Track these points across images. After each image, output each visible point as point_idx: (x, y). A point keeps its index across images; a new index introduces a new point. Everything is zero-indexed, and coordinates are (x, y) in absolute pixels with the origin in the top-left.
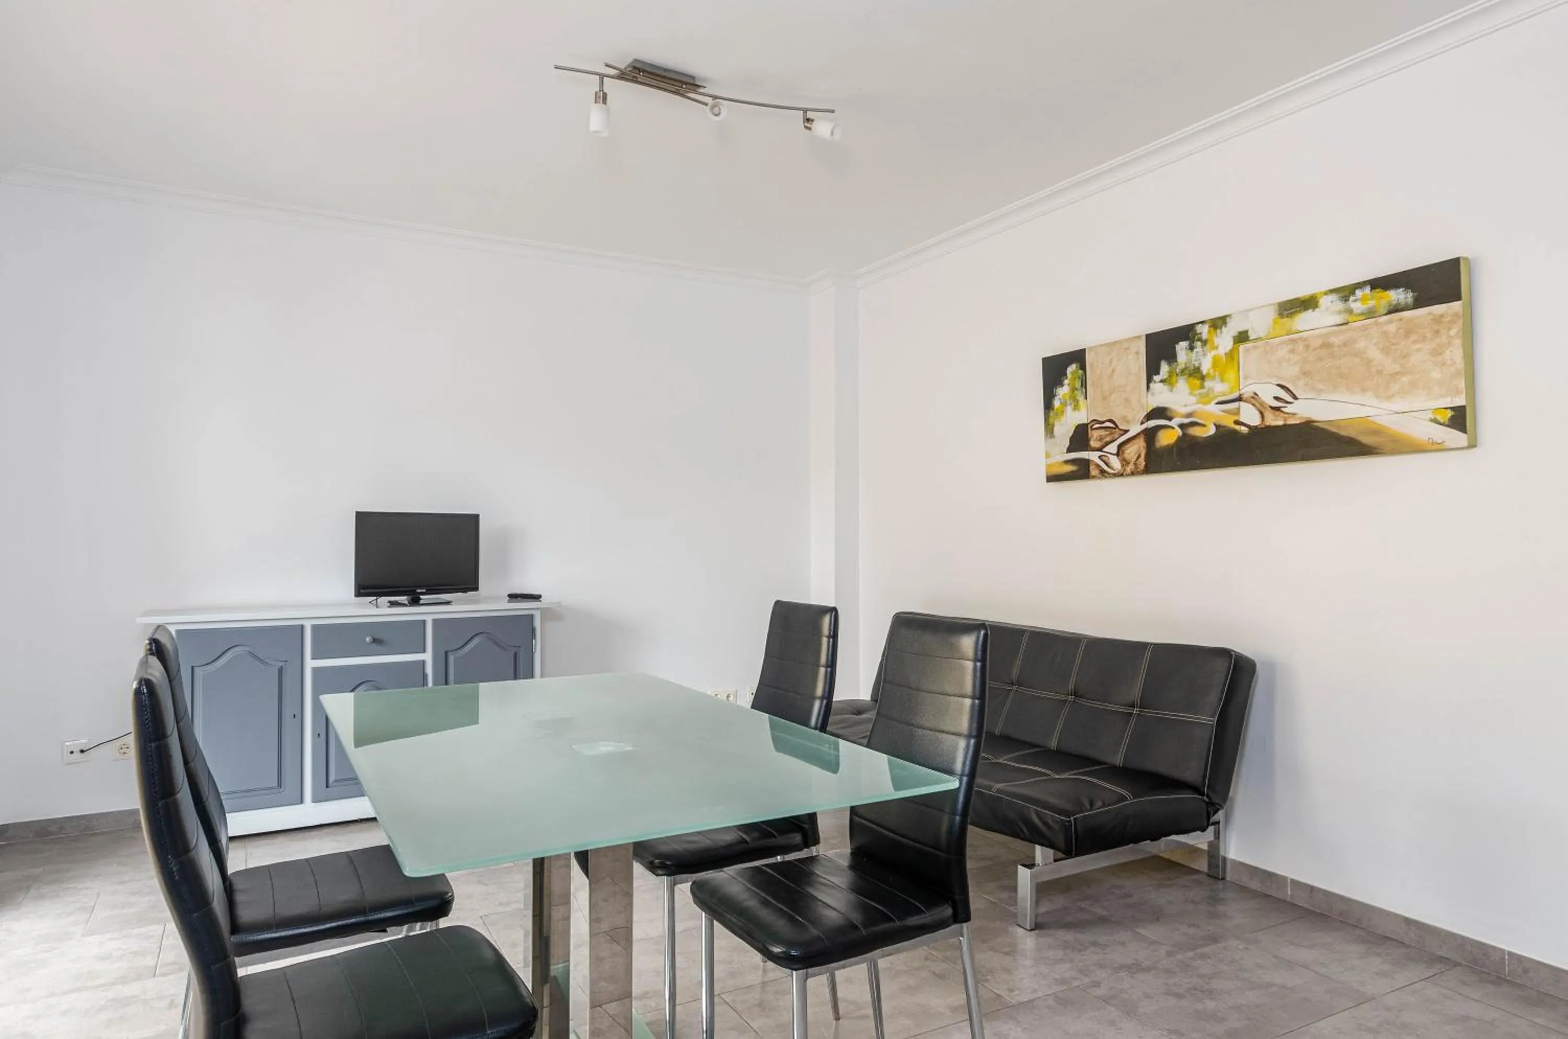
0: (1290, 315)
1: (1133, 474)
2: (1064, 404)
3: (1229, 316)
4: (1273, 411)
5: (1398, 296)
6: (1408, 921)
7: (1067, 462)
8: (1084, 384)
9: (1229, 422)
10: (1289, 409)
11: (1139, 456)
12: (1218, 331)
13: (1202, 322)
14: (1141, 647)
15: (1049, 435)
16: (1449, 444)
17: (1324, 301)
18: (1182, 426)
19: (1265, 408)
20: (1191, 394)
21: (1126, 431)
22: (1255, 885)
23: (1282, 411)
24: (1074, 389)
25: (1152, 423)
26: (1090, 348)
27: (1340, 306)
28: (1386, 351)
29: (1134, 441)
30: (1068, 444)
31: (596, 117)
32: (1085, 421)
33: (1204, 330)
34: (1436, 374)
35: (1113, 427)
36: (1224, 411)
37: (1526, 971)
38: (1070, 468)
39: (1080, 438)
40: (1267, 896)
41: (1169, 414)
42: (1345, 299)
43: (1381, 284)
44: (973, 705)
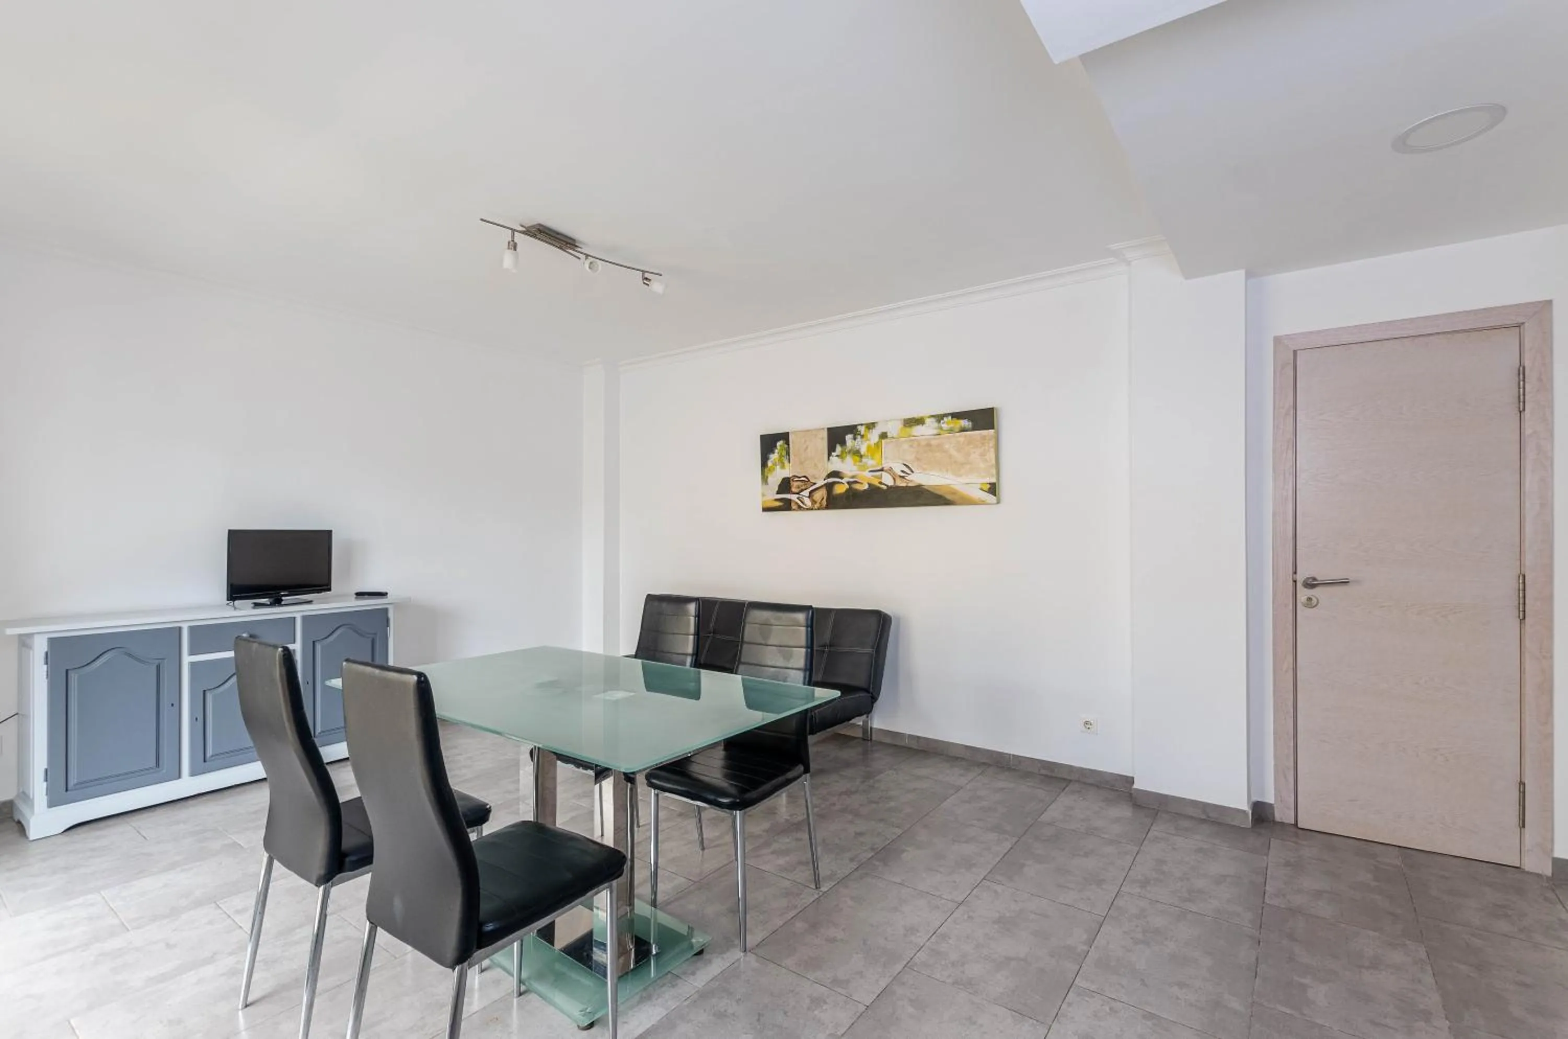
0: (911, 426)
1: (819, 509)
2: (775, 464)
3: (877, 423)
4: (901, 478)
5: (965, 423)
6: (967, 747)
7: (777, 500)
8: (788, 453)
9: (876, 482)
10: (908, 478)
11: (823, 499)
12: (870, 430)
13: (862, 425)
14: (829, 611)
15: (764, 484)
16: (988, 501)
17: (928, 421)
18: (848, 483)
19: (895, 476)
20: (855, 465)
21: (815, 484)
22: (888, 740)
23: (906, 479)
24: (781, 456)
25: (831, 480)
26: (794, 432)
27: (936, 425)
28: (959, 451)
29: (820, 489)
30: (777, 489)
31: (508, 259)
32: (788, 476)
33: (862, 429)
34: (982, 465)
35: (807, 481)
36: (872, 476)
37: (1020, 762)
38: (778, 504)
39: (785, 486)
40: (895, 746)
41: (842, 475)
42: (939, 421)
43: (956, 416)
44: (807, 652)
